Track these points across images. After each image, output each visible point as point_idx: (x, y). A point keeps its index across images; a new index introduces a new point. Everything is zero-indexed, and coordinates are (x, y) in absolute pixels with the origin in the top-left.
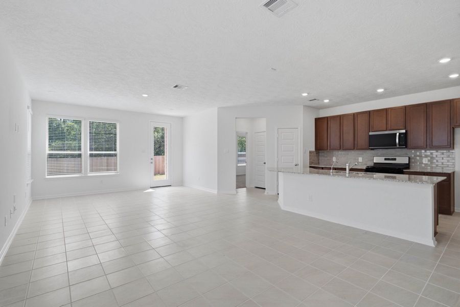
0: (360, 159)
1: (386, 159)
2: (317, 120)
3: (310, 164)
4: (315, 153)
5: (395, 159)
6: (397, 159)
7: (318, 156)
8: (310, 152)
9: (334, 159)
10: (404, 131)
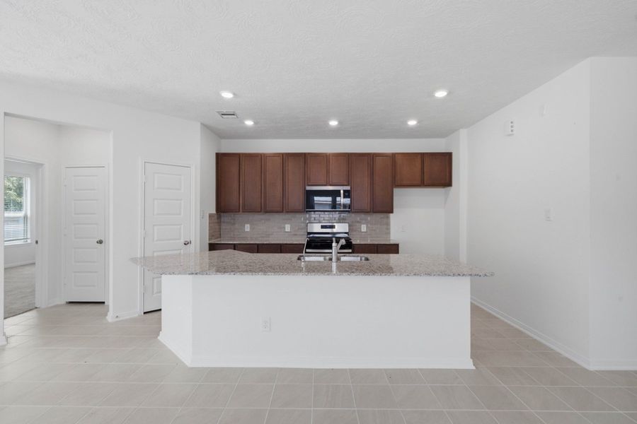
0: (288, 228)
1: (323, 227)
2: (220, 158)
3: (210, 239)
4: (216, 217)
5: (332, 227)
6: (336, 227)
7: (219, 223)
8: (211, 216)
9: (247, 228)
10: (348, 188)
